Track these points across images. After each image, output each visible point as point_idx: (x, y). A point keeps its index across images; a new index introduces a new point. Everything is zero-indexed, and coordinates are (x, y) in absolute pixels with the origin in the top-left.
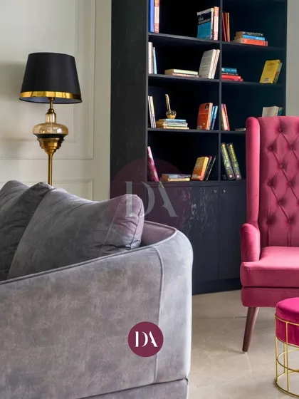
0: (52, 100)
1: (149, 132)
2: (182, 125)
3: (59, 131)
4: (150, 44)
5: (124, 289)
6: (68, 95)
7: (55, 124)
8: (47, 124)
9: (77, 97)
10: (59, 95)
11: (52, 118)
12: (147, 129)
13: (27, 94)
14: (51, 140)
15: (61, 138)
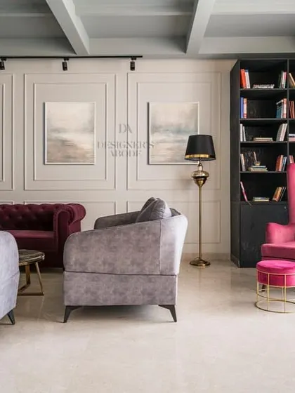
0: (200, 159)
1: (241, 174)
2: (264, 170)
3: (204, 175)
4: (241, 125)
5: (144, 235)
6: (207, 156)
7: (202, 171)
8: (198, 171)
9: (213, 157)
10: (202, 156)
11: (200, 168)
12: (240, 172)
13: (188, 156)
14: (200, 180)
15: (205, 179)
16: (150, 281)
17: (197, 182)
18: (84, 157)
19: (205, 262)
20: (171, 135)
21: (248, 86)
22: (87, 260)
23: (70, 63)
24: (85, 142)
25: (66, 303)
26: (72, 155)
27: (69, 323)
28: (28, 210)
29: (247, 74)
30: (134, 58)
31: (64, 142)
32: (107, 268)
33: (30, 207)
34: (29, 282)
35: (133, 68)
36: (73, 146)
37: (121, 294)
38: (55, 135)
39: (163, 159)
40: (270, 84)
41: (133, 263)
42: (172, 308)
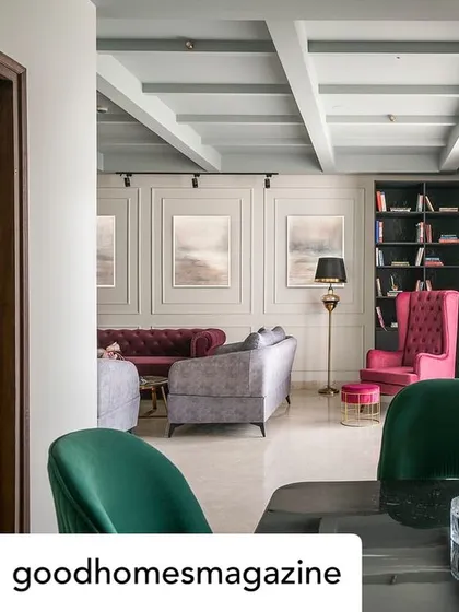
1: (377, 299)
3: (333, 299)
4: (377, 249)
6: (337, 280)
7: (332, 295)
8: (329, 295)
9: (343, 280)
10: (332, 280)
11: (331, 292)
12: (376, 297)
13: (318, 279)
14: (330, 304)
15: (335, 302)
16: (242, 402)
17: (327, 307)
18: (216, 278)
19: (333, 390)
20: (312, 253)
21: (385, 210)
22: (188, 384)
23: (201, 180)
24: (217, 261)
25: (171, 422)
26: (204, 277)
27: (172, 438)
28: (164, 336)
29: (383, 196)
30: (269, 175)
31: (194, 262)
32: (204, 391)
33: (167, 332)
34: (155, 408)
35: (267, 186)
36: (205, 266)
37: (217, 413)
38: (184, 254)
39: (302, 281)
40: (408, 206)
41: (227, 386)
42: (261, 426)
